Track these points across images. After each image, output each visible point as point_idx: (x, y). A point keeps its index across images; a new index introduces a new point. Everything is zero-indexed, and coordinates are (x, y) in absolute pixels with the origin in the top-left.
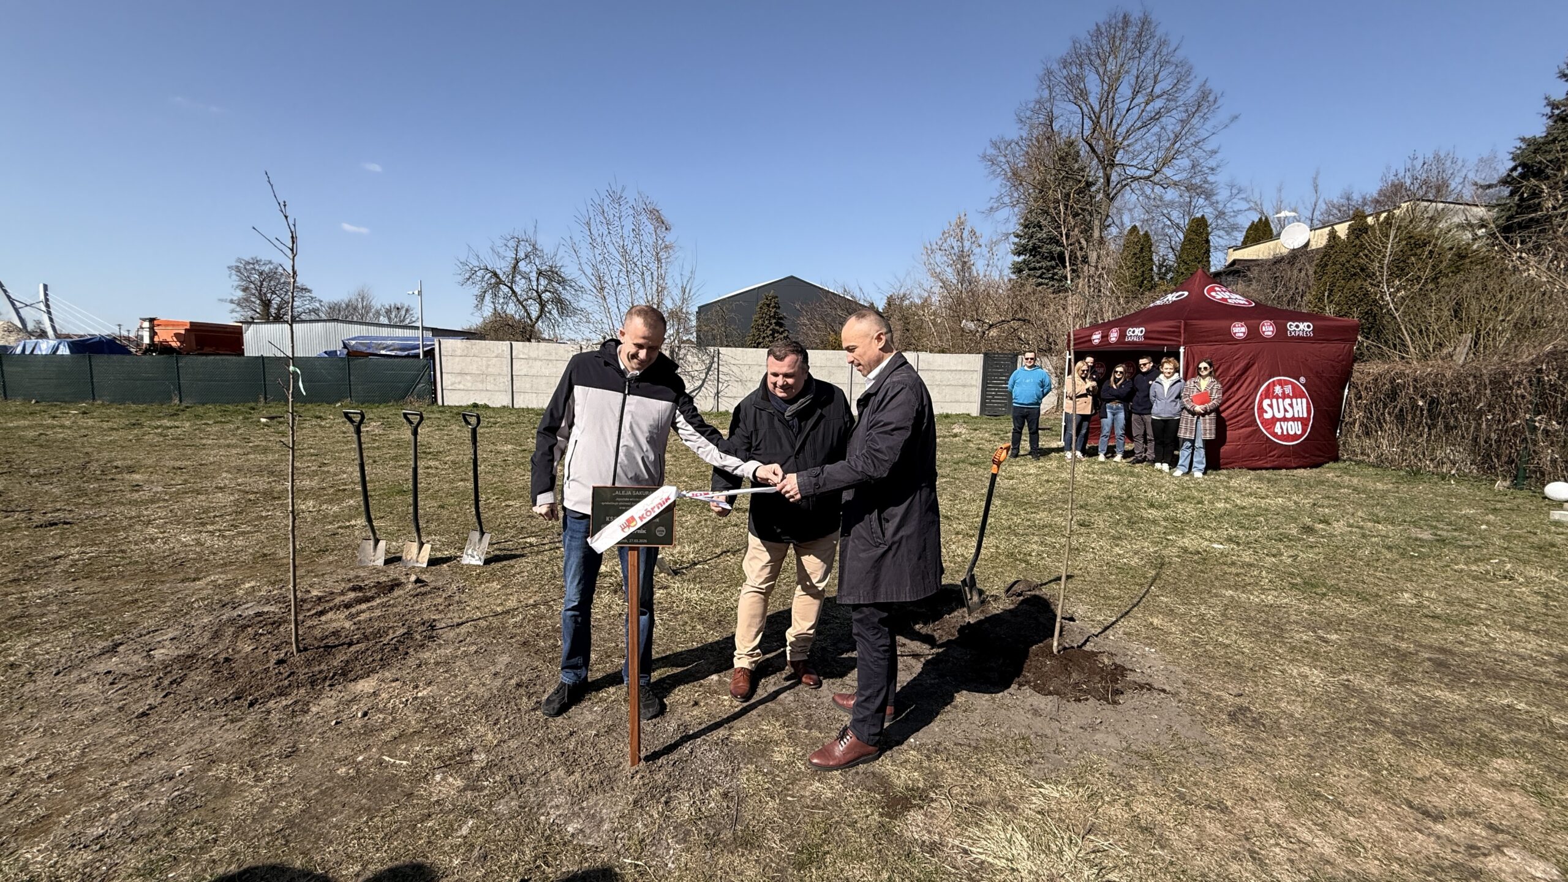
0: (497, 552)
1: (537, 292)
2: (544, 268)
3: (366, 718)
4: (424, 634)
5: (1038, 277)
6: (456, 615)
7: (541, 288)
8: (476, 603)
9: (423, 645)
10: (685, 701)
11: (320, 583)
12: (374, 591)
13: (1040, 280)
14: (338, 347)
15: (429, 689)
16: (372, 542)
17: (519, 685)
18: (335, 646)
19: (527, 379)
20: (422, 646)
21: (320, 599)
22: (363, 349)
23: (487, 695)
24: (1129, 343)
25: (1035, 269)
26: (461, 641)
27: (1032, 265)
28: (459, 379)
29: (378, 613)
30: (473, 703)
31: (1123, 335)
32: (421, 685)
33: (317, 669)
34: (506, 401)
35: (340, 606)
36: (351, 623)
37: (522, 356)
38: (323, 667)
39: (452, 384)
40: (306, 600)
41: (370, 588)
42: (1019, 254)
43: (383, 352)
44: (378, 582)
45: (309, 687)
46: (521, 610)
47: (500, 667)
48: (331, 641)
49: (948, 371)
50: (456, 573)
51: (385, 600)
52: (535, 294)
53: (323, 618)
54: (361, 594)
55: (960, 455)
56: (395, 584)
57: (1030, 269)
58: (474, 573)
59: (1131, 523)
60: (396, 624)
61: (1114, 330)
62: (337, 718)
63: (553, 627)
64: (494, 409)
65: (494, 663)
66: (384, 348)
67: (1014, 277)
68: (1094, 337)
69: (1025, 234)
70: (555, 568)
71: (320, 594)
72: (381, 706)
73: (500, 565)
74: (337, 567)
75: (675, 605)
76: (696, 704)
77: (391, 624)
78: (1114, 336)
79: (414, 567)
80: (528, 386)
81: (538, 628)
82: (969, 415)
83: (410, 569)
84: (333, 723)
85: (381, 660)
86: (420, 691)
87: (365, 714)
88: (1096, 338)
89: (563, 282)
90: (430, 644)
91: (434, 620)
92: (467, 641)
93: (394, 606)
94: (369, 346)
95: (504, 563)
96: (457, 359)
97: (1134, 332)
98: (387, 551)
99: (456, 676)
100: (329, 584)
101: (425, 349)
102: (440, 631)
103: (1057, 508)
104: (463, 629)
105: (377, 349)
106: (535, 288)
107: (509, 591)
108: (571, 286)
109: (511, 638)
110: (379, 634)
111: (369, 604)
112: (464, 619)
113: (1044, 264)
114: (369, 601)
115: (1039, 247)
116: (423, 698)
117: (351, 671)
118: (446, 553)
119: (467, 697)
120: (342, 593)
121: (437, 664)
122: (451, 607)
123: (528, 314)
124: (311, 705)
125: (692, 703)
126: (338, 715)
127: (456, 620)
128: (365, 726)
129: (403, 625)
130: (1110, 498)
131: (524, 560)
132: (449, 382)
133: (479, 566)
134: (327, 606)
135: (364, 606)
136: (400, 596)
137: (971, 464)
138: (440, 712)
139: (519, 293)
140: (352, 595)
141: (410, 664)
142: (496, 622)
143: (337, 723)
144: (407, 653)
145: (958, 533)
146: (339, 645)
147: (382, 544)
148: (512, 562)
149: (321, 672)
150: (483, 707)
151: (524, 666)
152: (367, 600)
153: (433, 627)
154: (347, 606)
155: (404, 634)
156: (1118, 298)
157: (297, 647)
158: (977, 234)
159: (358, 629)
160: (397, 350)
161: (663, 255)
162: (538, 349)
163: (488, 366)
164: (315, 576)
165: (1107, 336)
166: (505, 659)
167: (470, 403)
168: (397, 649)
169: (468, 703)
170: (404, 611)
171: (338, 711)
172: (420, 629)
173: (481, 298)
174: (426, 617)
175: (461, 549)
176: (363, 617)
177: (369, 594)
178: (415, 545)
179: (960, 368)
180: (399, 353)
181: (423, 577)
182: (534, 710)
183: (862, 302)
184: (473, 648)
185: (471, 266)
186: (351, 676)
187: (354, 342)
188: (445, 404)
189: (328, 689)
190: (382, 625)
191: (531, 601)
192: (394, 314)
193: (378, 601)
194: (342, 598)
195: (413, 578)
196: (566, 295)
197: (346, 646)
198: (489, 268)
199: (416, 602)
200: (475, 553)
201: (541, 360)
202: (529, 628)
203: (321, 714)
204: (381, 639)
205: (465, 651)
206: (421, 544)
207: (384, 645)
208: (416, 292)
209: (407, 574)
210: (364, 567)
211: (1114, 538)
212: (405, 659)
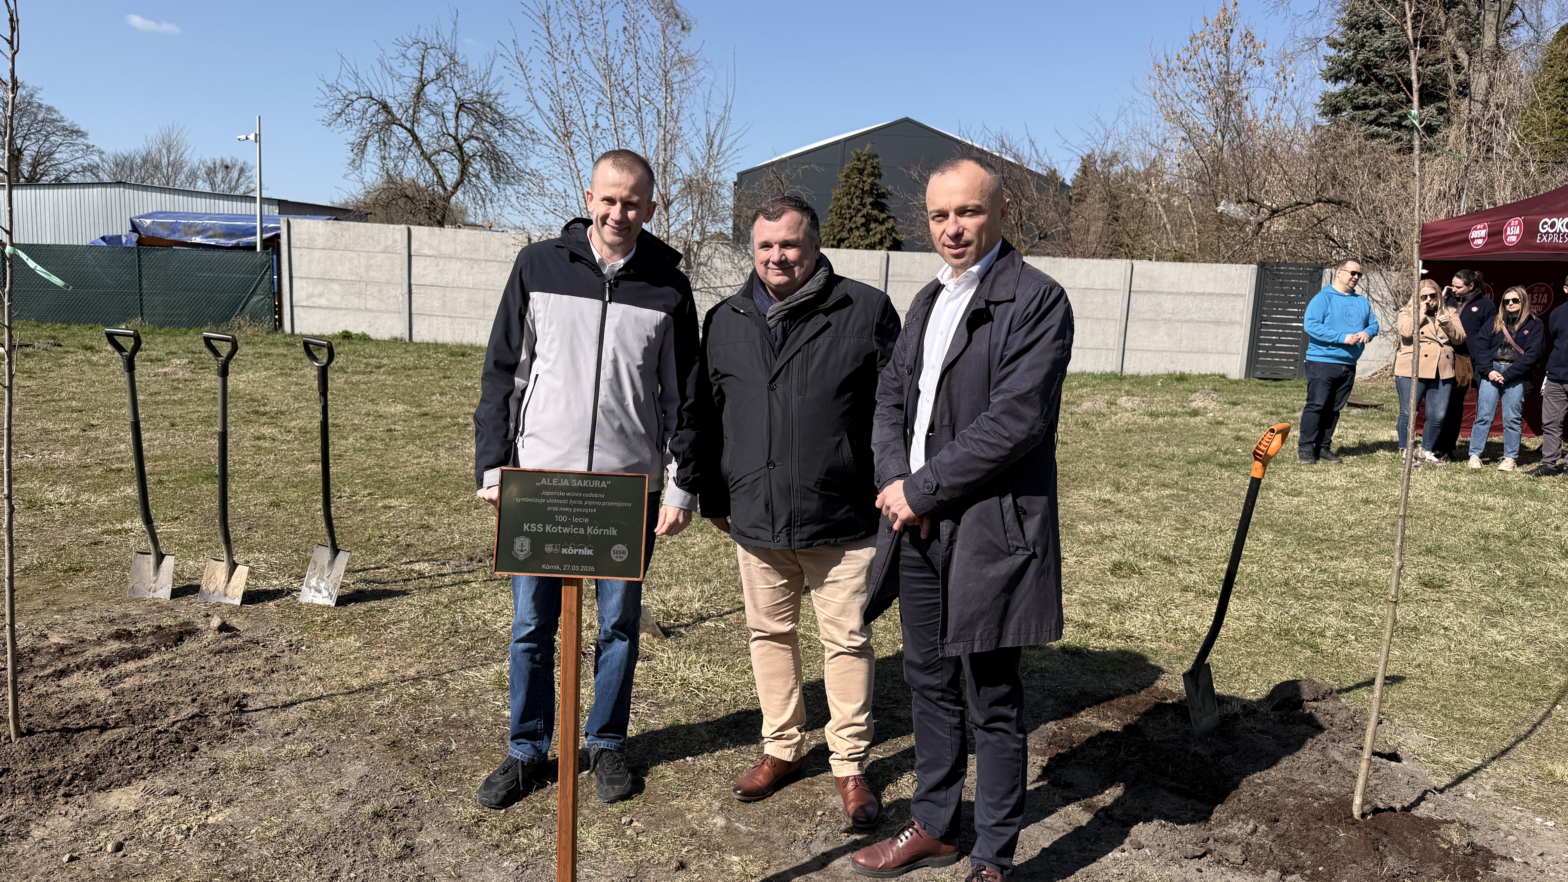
0: (362, 586)
1: (455, 139)
2: (468, 96)
3: (121, 853)
4: (227, 718)
5: (1371, 123)
6: (282, 688)
7: (463, 132)
8: (317, 671)
9: (224, 736)
10: (663, 860)
11: (64, 623)
12: (150, 641)
13: (1375, 128)
14: (123, 230)
15: (228, 811)
16: (151, 559)
17: (377, 815)
18: (79, 730)
19: (437, 293)
20: (222, 738)
21: (61, 649)
22: (163, 233)
23: (322, 828)
24: (1542, 247)
25: (1365, 107)
26: (288, 734)
27: (1361, 100)
28: (319, 288)
29: (153, 678)
30: (299, 840)
31: (1530, 230)
32: (215, 804)
33: (45, 766)
34: (399, 330)
35: (92, 664)
36: (109, 692)
37: (426, 251)
38: (58, 763)
39: (310, 296)
40: (39, 650)
41: (145, 636)
42: (1336, 78)
43: (198, 240)
44: (159, 627)
45: (31, 795)
46: (393, 685)
47: (349, 782)
48: (74, 721)
49: (1191, 294)
50: (289, 617)
51: (167, 656)
52: (452, 143)
53: (65, 682)
54: (128, 646)
55: (1201, 449)
56: (185, 632)
57: (1356, 108)
58: (319, 619)
59: (1524, 585)
60: (181, 699)
61: (1514, 222)
62: (73, 850)
63: (445, 718)
64: (378, 343)
65: (339, 774)
66: (198, 233)
67: (1324, 122)
68: (1474, 234)
69: (1350, 40)
70: (459, 617)
71: (62, 641)
72: (145, 835)
73: (362, 607)
74: (95, 598)
75: (661, 689)
76: (682, 866)
77: (174, 699)
78: (1513, 233)
79: (219, 605)
80: (436, 304)
81: (420, 718)
82: (1223, 376)
83: (213, 606)
84: (66, 858)
85: (153, 757)
86: (212, 814)
87: (119, 847)
88: (1479, 235)
89: (500, 122)
90: (235, 734)
91: (245, 696)
92: (297, 734)
93: (180, 667)
94: (173, 228)
95: (373, 604)
96: (317, 254)
97: (1553, 225)
98: (178, 575)
99: (273, 793)
100: (80, 625)
101: (266, 236)
102: (254, 715)
103: (1382, 552)
104: (293, 714)
105: (186, 234)
106: (452, 131)
107: (375, 652)
108: (514, 130)
109: (373, 732)
110: (152, 713)
111: (140, 663)
112: (294, 697)
113: (1384, 97)
114: (140, 658)
115: (1376, 66)
116: (217, 826)
117: (100, 773)
118: (275, 582)
119: (289, 830)
120: (99, 642)
121: (244, 769)
122: (274, 675)
123: (440, 177)
124: (33, 826)
125: (675, 864)
126: (75, 845)
127: (282, 698)
128: (116, 868)
129: (194, 700)
130: (1486, 537)
131: (406, 600)
132: (303, 294)
133: (329, 607)
134: (72, 662)
135: (131, 666)
136: (191, 652)
137: (1221, 465)
138: (242, 852)
139: (425, 140)
140: (114, 646)
141: (199, 767)
142: (347, 704)
143: (72, 859)
144: (196, 749)
145: (1186, 589)
146: (85, 729)
147: (169, 563)
148: (385, 603)
149: (51, 771)
150: (315, 847)
151: (390, 783)
152: (139, 655)
153: (241, 708)
154: (105, 664)
155: (193, 717)
156: (1524, 162)
157: (17, 726)
158: (1257, 41)
159: (120, 703)
160: (220, 237)
161: (676, 75)
162: (455, 239)
163: (369, 267)
164: (58, 612)
165: (1500, 233)
166: (359, 768)
167: (339, 329)
168: (179, 741)
169: (289, 839)
170: (197, 677)
171: (76, 840)
172: (221, 709)
173: (361, 148)
174: (231, 690)
175: (300, 577)
176: (128, 683)
177: (141, 646)
178: (222, 568)
179: (1210, 289)
180: (222, 241)
181: (234, 622)
182: (400, 858)
183: (1033, 167)
184: (307, 747)
185: (345, 92)
186: (100, 781)
187: (149, 221)
188: (297, 331)
189: (61, 800)
190: (159, 698)
191: (412, 672)
192: (220, 176)
193: (156, 658)
194: (98, 650)
195: (216, 622)
196: (506, 145)
197: (96, 731)
198: (374, 95)
199: (218, 664)
200: (322, 585)
201: (461, 260)
202: (404, 718)
203: (48, 842)
204: (157, 723)
205: (292, 751)
206: (233, 566)
207: (159, 732)
208: (252, 137)
209: (208, 615)
210: (137, 600)
211: (1488, 610)
212: (192, 758)
